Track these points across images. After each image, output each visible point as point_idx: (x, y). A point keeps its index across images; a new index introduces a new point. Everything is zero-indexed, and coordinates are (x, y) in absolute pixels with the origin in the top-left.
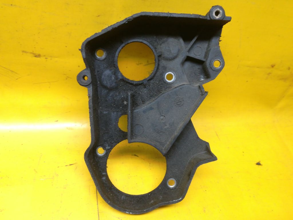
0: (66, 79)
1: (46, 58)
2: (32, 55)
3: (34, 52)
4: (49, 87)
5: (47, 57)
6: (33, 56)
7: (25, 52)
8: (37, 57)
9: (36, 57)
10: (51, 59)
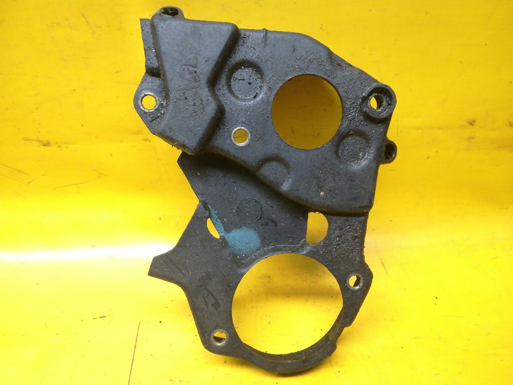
1: (59, 147)
2: (38, 143)
3: (40, 139)
4: (78, 193)
5: (60, 145)
6: (41, 145)
7: (28, 140)
8: (47, 146)
9: (44, 146)
10: (67, 147)
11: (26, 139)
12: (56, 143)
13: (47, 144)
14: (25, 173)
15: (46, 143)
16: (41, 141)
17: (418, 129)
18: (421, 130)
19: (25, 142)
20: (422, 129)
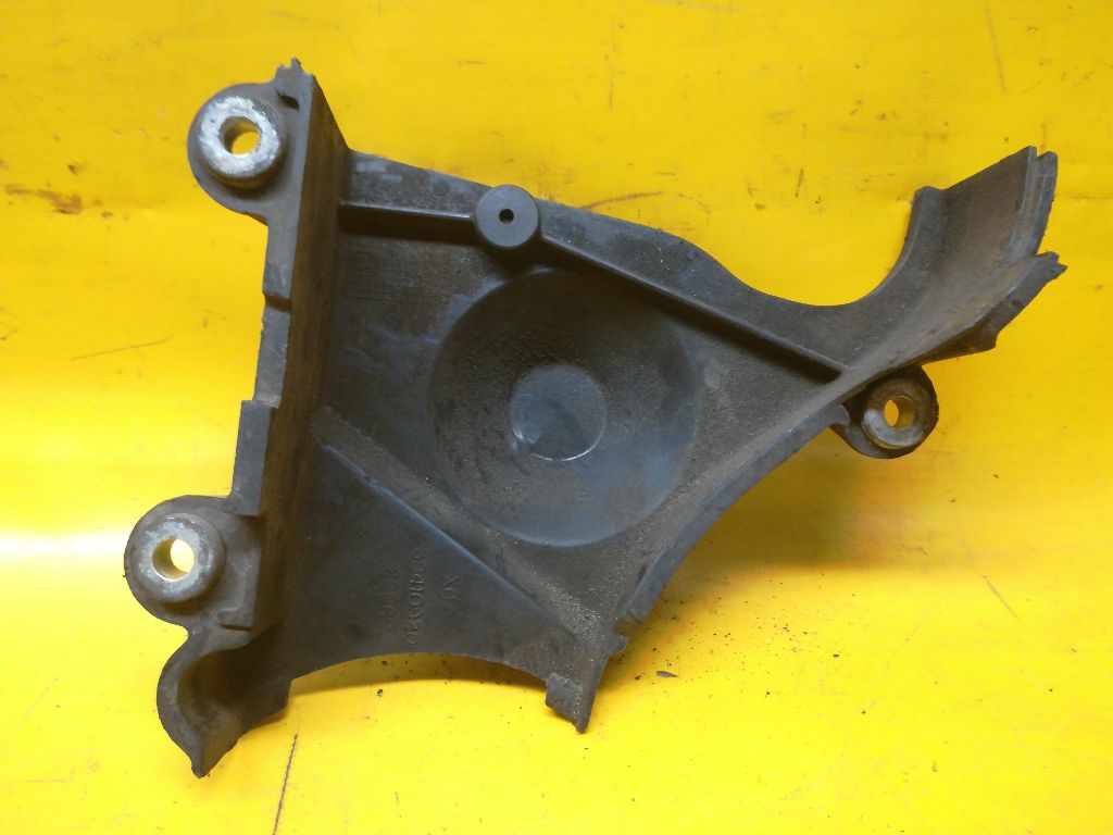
0: (205, 324)
1: (106, 215)
2: (46, 204)
3: (55, 189)
4: (140, 374)
5: (108, 210)
6: (54, 208)
7: (19, 192)
8: (70, 213)
9: (63, 212)
10: (126, 218)
11: (14, 190)
12: (98, 203)
13: (69, 206)
15: (68, 201)
16: (52, 196)
17: (1078, 197)
18: (1083, 202)
19: (10, 198)
20: (1086, 197)
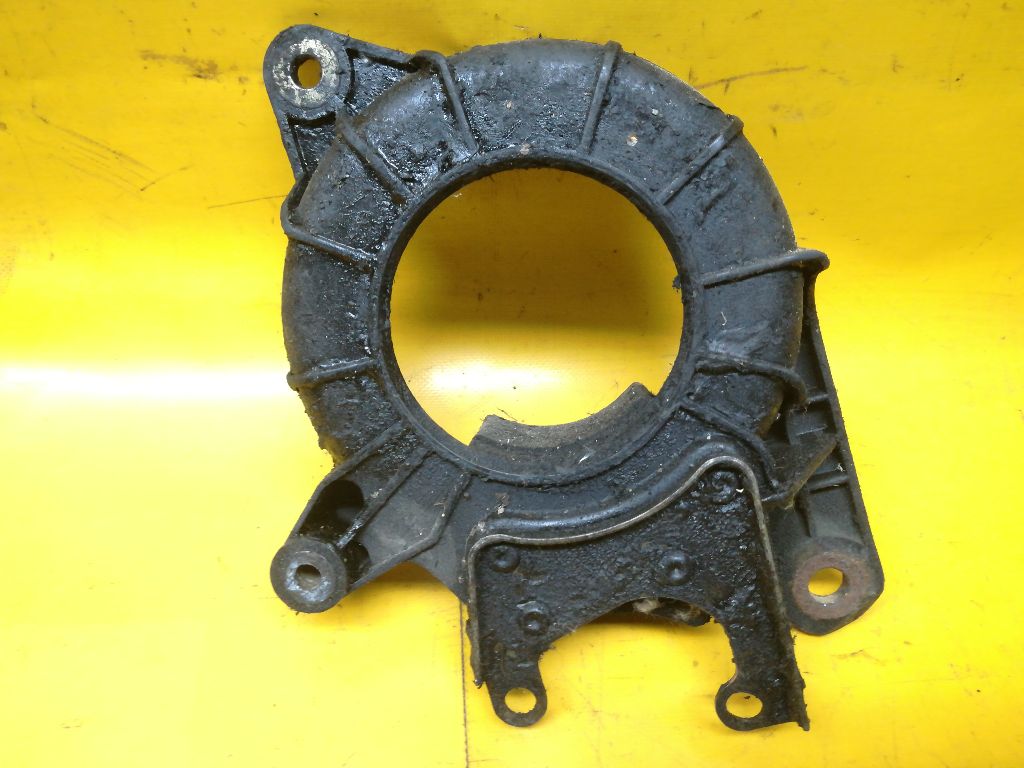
1: (242, 80)
2: (183, 67)
3: (191, 54)
5: (244, 75)
6: (189, 72)
7: (154, 57)
8: (205, 78)
9: (199, 76)
11: (148, 55)
12: (234, 68)
13: (207, 71)
14: (136, 162)
15: (204, 67)
16: (190, 63)
19: (146, 63)
